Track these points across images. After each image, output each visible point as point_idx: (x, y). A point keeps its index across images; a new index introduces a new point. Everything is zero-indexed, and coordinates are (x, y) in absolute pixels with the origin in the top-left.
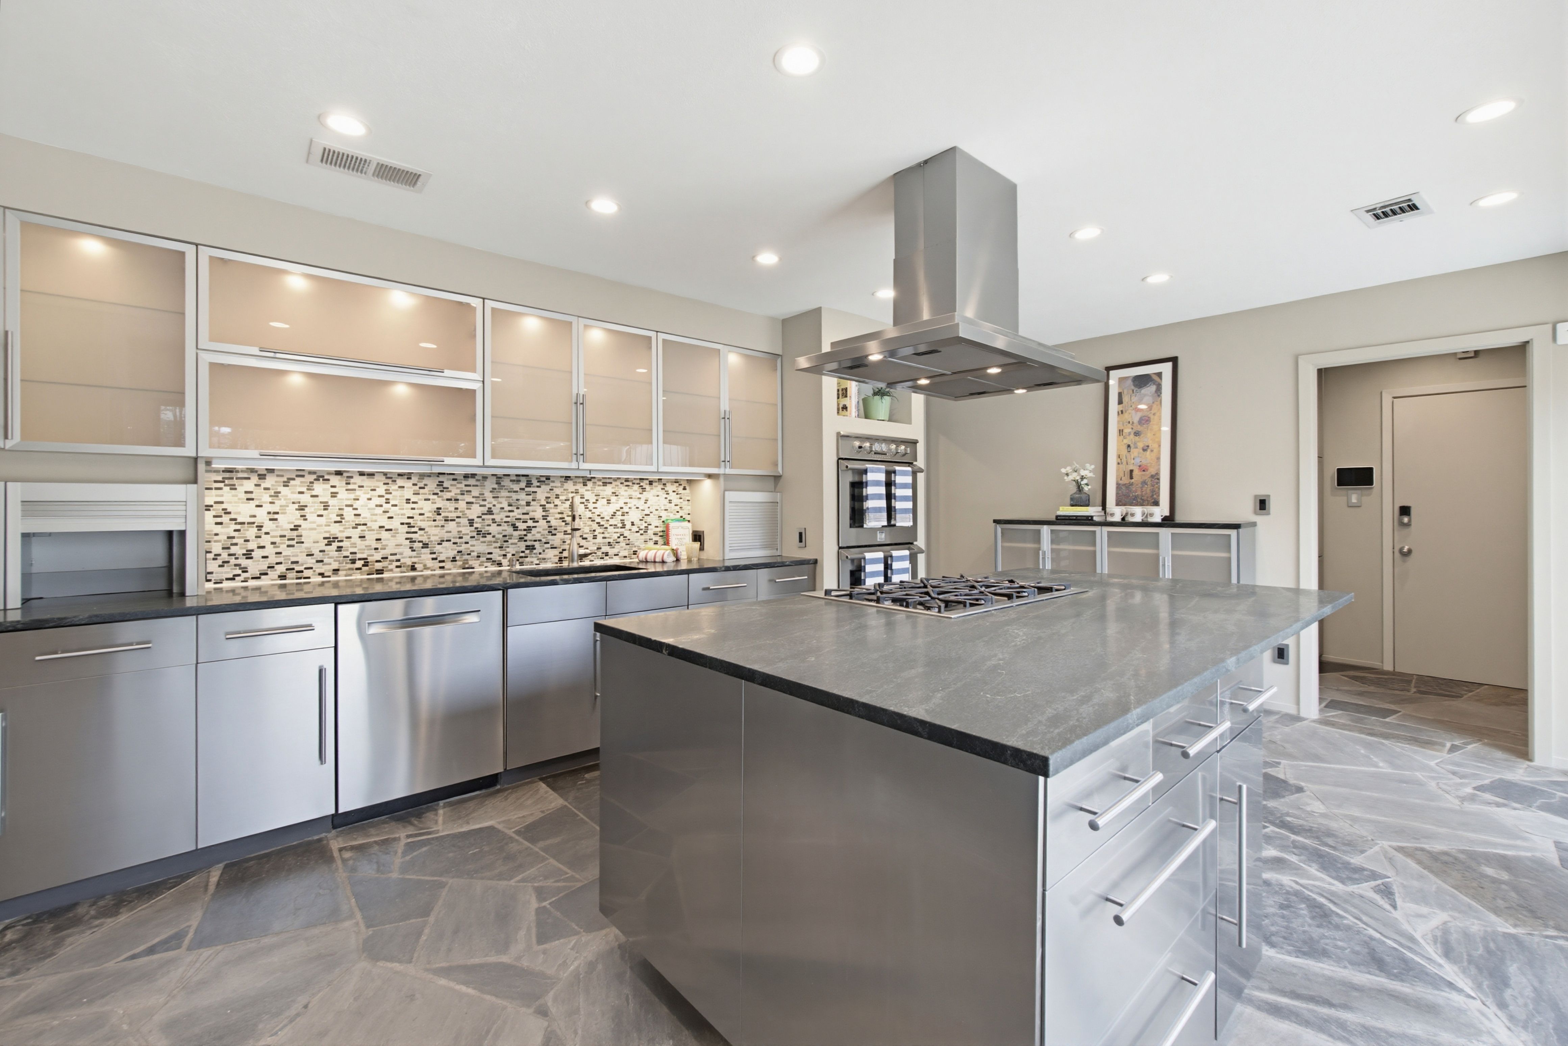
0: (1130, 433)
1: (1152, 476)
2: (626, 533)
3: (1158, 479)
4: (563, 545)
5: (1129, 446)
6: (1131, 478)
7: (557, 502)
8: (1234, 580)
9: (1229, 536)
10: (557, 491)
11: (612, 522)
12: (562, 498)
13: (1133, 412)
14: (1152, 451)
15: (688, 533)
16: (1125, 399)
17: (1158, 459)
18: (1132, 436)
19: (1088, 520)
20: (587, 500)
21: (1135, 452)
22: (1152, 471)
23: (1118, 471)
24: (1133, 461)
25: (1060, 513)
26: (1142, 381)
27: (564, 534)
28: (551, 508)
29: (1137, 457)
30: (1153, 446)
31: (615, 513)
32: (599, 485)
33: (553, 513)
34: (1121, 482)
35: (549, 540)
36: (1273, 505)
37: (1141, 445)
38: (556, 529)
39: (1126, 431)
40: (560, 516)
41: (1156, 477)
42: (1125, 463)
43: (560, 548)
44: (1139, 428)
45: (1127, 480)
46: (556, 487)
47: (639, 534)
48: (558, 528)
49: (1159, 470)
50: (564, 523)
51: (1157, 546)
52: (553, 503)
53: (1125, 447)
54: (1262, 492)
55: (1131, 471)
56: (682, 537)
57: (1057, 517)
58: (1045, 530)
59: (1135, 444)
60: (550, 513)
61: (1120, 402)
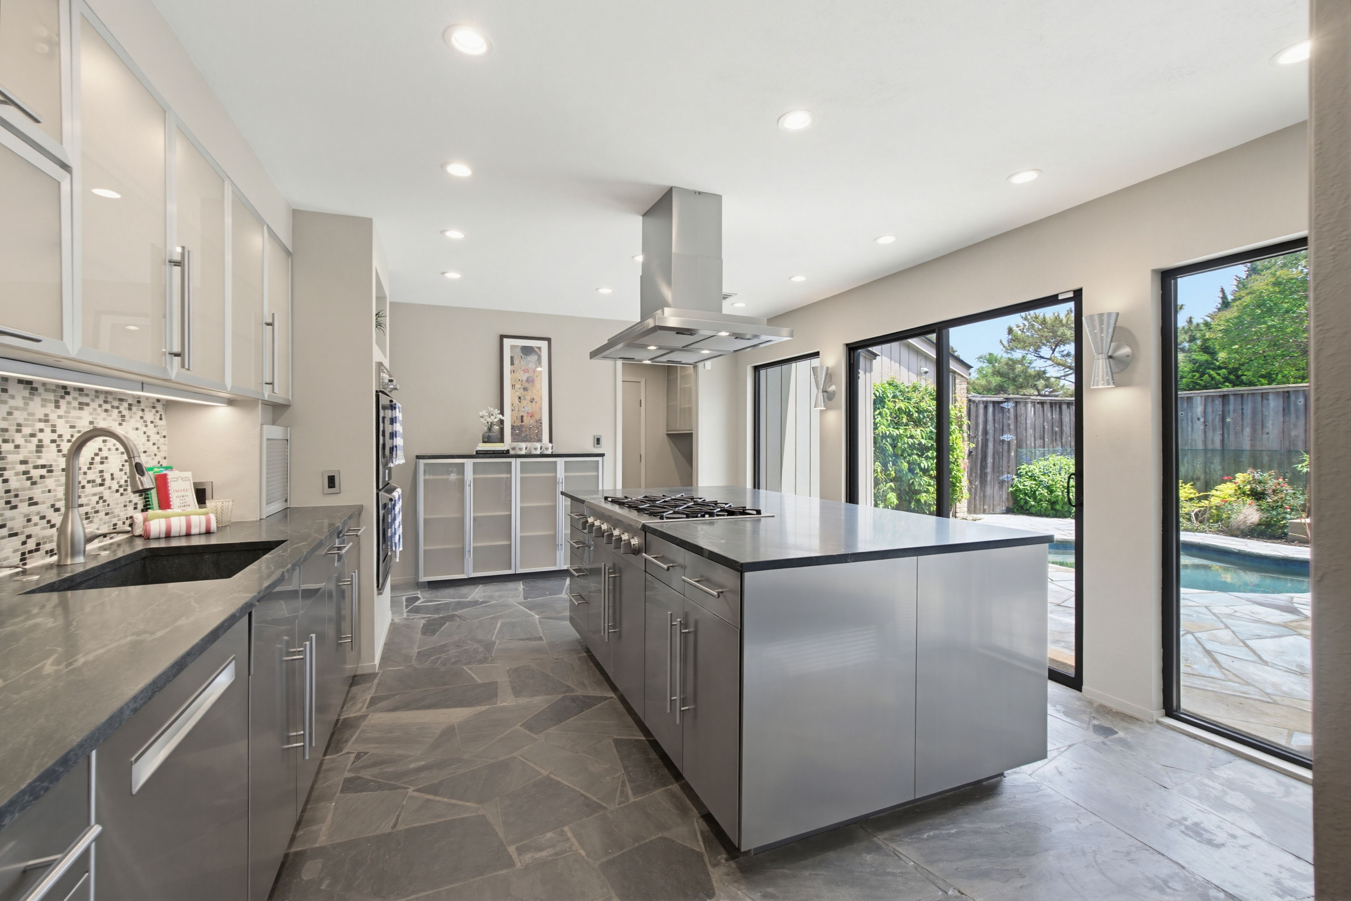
0: (520, 388)
1: (537, 421)
2: (107, 494)
3: (541, 423)
4: (27, 527)
5: (520, 398)
6: (522, 421)
7: (19, 440)
8: (600, 488)
9: (598, 461)
10: (19, 416)
11: (90, 477)
12: (27, 431)
13: (522, 373)
14: (536, 402)
15: (189, 487)
16: (516, 362)
17: (541, 409)
18: (522, 390)
19: (505, 454)
20: (60, 436)
21: (524, 403)
22: (537, 417)
23: (512, 415)
24: (523, 409)
25: (478, 449)
26: (527, 351)
27: (30, 505)
28: (9, 452)
29: (528, 407)
30: (537, 399)
31: (93, 459)
32: (74, 408)
33: (13, 463)
34: (514, 425)
35: (5, 519)
36: (602, 441)
37: (528, 398)
38: (16, 496)
39: (518, 386)
40: (23, 468)
41: (539, 422)
42: (517, 410)
43: (23, 533)
44: (527, 385)
45: (518, 423)
46: (17, 408)
47: (119, 494)
48: (20, 493)
49: (541, 416)
50: (29, 482)
51: (555, 470)
52: (13, 441)
53: (518, 397)
54: (598, 433)
55: (522, 417)
56: (184, 494)
57: (477, 452)
58: (469, 463)
59: (524, 396)
60: (7, 463)
61: (512, 364)
